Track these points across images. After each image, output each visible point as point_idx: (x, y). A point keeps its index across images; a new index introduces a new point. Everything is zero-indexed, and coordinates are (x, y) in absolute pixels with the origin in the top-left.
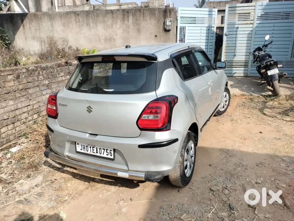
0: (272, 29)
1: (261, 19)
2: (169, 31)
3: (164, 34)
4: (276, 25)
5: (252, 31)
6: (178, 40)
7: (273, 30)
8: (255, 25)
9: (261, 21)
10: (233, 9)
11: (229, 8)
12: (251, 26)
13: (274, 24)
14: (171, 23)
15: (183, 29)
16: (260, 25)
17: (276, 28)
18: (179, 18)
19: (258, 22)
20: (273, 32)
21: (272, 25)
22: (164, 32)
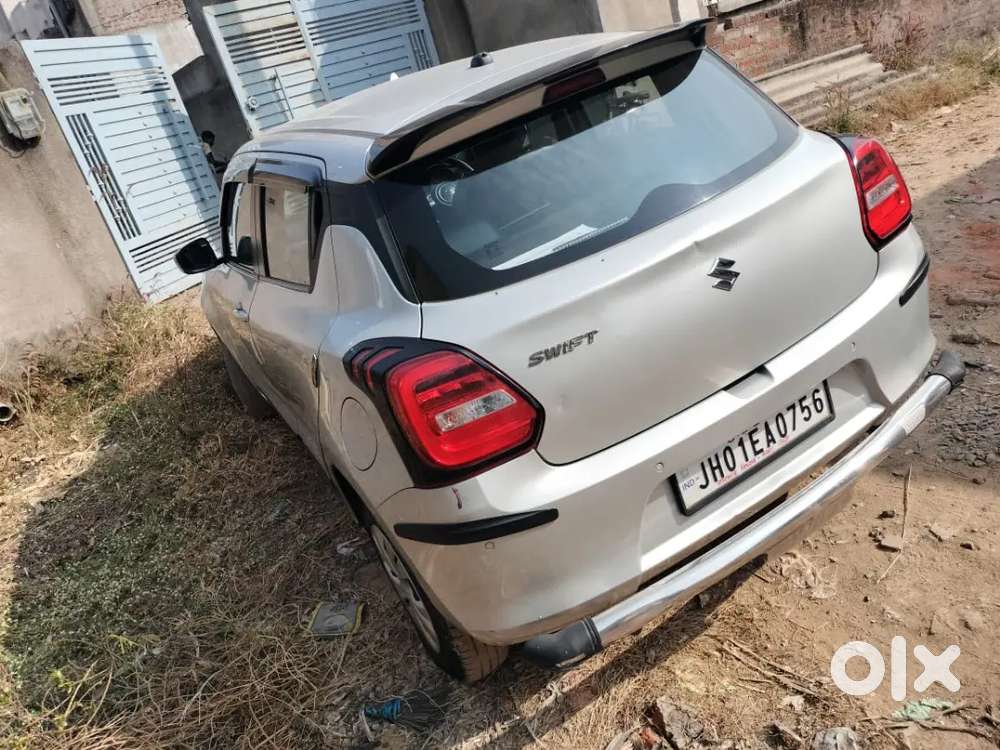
0: (360, 63)
1: (323, 40)
2: (34, 141)
3: (19, 161)
4: (367, 49)
5: (317, 80)
6: (86, 174)
7: (368, 66)
8: (318, 61)
9: (325, 45)
10: (230, 19)
11: (220, 18)
12: (307, 64)
13: (363, 49)
14: (32, 107)
15: (81, 124)
16: (332, 58)
17: (372, 60)
18: (45, 85)
19: (320, 49)
20: (370, 71)
21: (356, 52)
22: (13, 153)
